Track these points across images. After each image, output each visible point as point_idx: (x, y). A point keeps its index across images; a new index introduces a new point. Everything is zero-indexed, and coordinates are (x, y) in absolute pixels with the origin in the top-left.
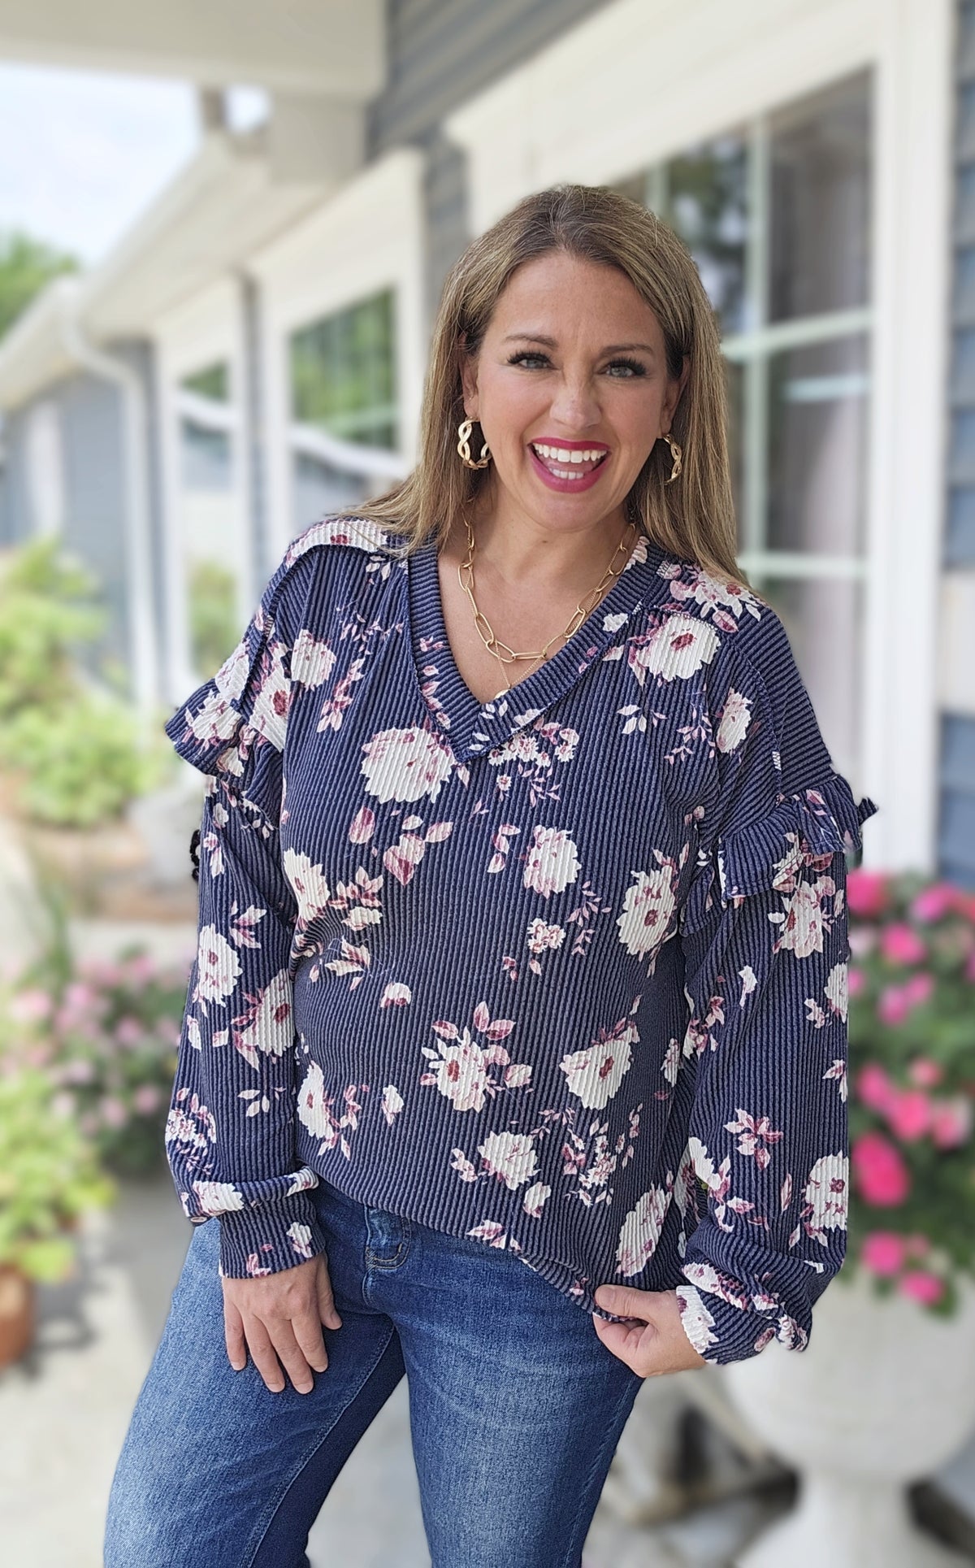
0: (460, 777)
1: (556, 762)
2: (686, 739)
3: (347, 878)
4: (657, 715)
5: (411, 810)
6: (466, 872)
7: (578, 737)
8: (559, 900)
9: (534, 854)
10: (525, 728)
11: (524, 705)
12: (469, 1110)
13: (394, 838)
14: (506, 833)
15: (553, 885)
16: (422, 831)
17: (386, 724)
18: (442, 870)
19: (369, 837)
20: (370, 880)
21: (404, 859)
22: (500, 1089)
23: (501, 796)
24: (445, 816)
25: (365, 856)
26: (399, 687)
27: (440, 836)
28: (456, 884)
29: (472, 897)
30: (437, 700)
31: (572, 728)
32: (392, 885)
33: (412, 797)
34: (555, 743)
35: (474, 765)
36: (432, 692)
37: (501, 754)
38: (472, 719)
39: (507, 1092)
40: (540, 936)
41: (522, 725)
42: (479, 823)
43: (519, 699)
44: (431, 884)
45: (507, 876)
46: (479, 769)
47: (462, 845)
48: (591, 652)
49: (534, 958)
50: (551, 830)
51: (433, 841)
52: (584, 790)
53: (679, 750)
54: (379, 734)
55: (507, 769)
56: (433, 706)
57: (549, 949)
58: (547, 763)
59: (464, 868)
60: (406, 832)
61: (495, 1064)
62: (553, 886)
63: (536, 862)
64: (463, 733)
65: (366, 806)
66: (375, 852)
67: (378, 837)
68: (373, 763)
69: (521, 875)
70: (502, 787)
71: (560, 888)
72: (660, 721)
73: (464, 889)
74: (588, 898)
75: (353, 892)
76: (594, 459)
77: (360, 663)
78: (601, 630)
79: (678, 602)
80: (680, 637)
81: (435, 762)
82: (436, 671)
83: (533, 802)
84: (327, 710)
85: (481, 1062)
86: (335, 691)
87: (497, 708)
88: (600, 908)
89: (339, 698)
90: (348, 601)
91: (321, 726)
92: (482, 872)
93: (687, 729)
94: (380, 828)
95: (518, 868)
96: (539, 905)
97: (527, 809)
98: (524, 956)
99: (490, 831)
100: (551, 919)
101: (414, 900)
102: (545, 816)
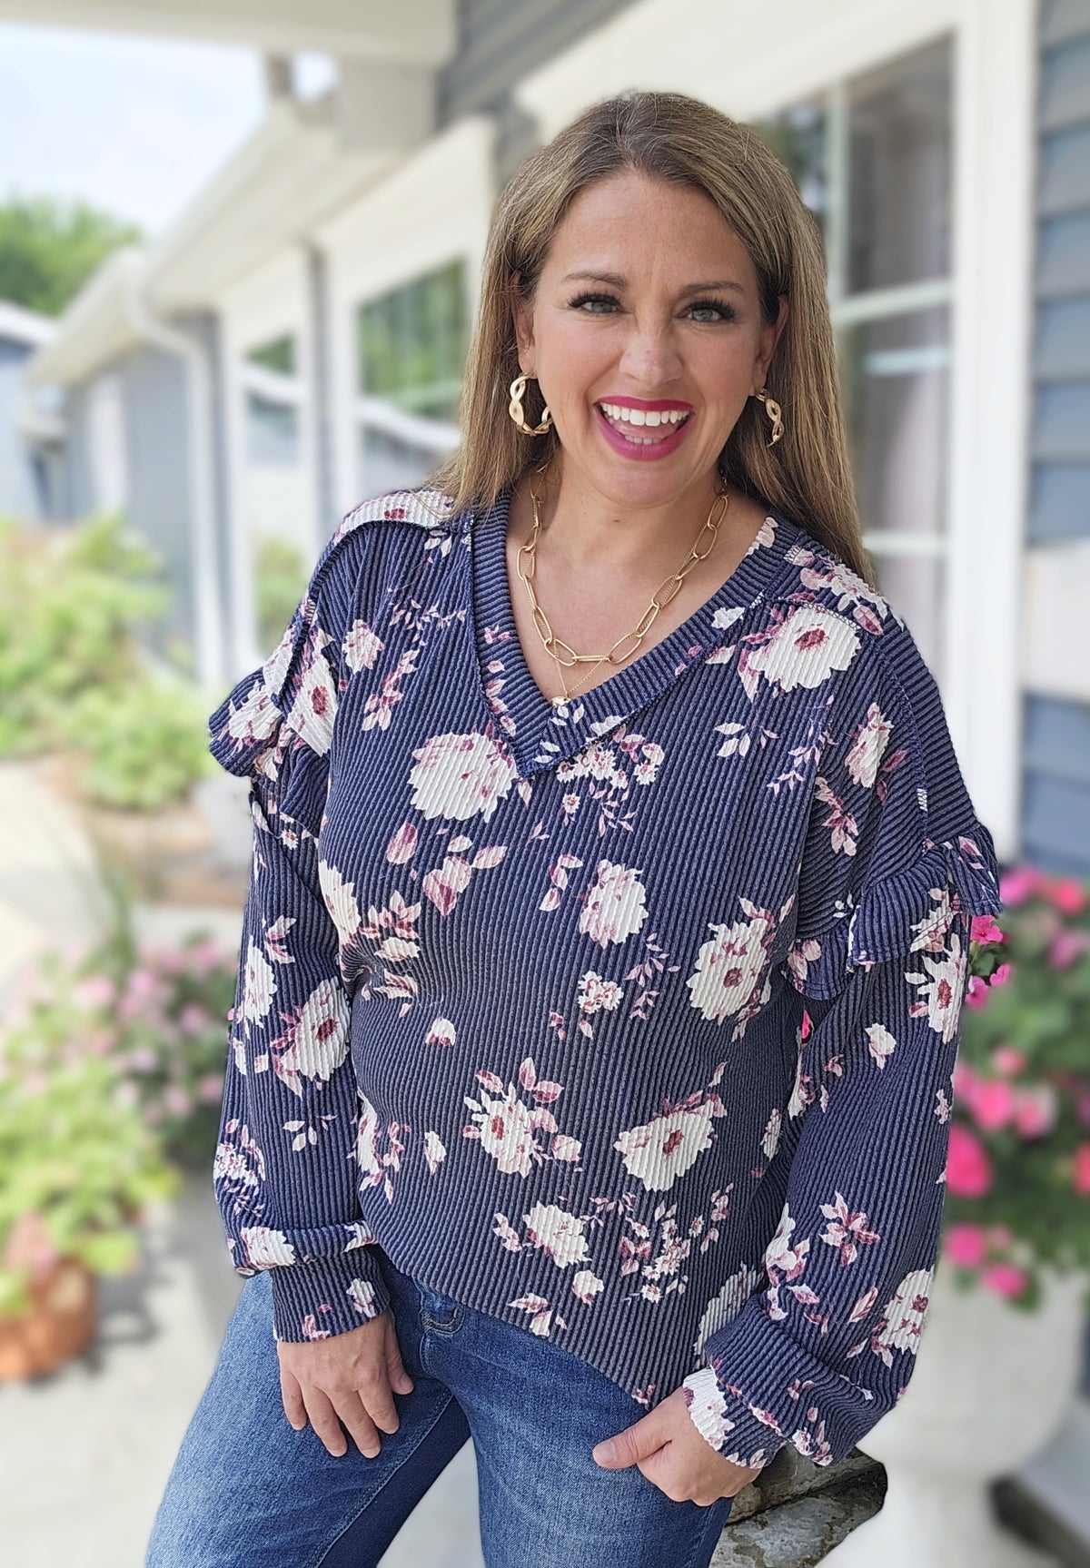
0: (521, 794)
1: (634, 784)
2: (797, 762)
4: (767, 732)
5: (460, 829)
6: (516, 905)
7: (663, 755)
8: (618, 952)
9: (596, 894)
10: (601, 739)
11: (604, 710)
12: (514, 1174)
13: (438, 860)
14: (567, 865)
15: (613, 932)
16: (470, 854)
17: (443, 727)
18: (488, 901)
19: (409, 857)
20: (407, 907)
21: (447, 885)
22: (547, 1157)
23: (566, 819)
24: (499, 839)
25: (402, 879)
26: (460, 685)
27: (490, 861)
28: (502, 919)
29: (519, 937)
30: (501, 701)
31: (658, 743)
32: (431, 914)
33: (465, 814)
34: (636, 760)
35: (539, 779)
36: (497, 692)
37: (572, 768)
38: (540, 725)
39: (555, 1163)
40: (592, 993)
41: (600, 734)
42: (537, 850)
43: (597, 703)
44: (475, 917)
45: (561, 916)
46: (544, 785)
47: (514, 874)
48: (693, 651)
49: (585, 1018)
50: (618, 867)
51: (481, 867)
52: (663, 822)
53: (787, 776)
54: (433, 739)
55: (576, 787)
56: (497, 708)
57: (603, 1009)
58: (623, 784)
59: (513, 901)
60: (451, 854)
61: (543, 1129)
62: (612, 935)
63: (596, 903)
64: (530, 741)
65: (410, 821)
66: (414, 874)
67: (420, 856)
68: (423, 772)
69: (577, 917)
70: (568, 809)
71: (621, 938)
72: (769, 740)
73: (510, 927)
74: (652, 953)
75: (387, 920)
76: (673, 421)
77: (413, 654)
78: (709, 627)
79: (810, 591)
80: (808, 633)
81: (495, 774)
82: (502, 667)
83: (602, 830)
84: (374, 706)
85: (527, 1124)
86: (384, 684)
87: (572, 712)
88: (666, 966)
89: (388, 692)
90: (403, 583)
91: (368, 724)
92: (533, 909)
93: (799, 750)
94: (422, 849)
95: (575, 908)
96: (594, 956)
97: (595, 838)
98: (573, 1014)
99: (548, 860)
100: (606, 975)
101: (455, 934)
102: (614, 850)
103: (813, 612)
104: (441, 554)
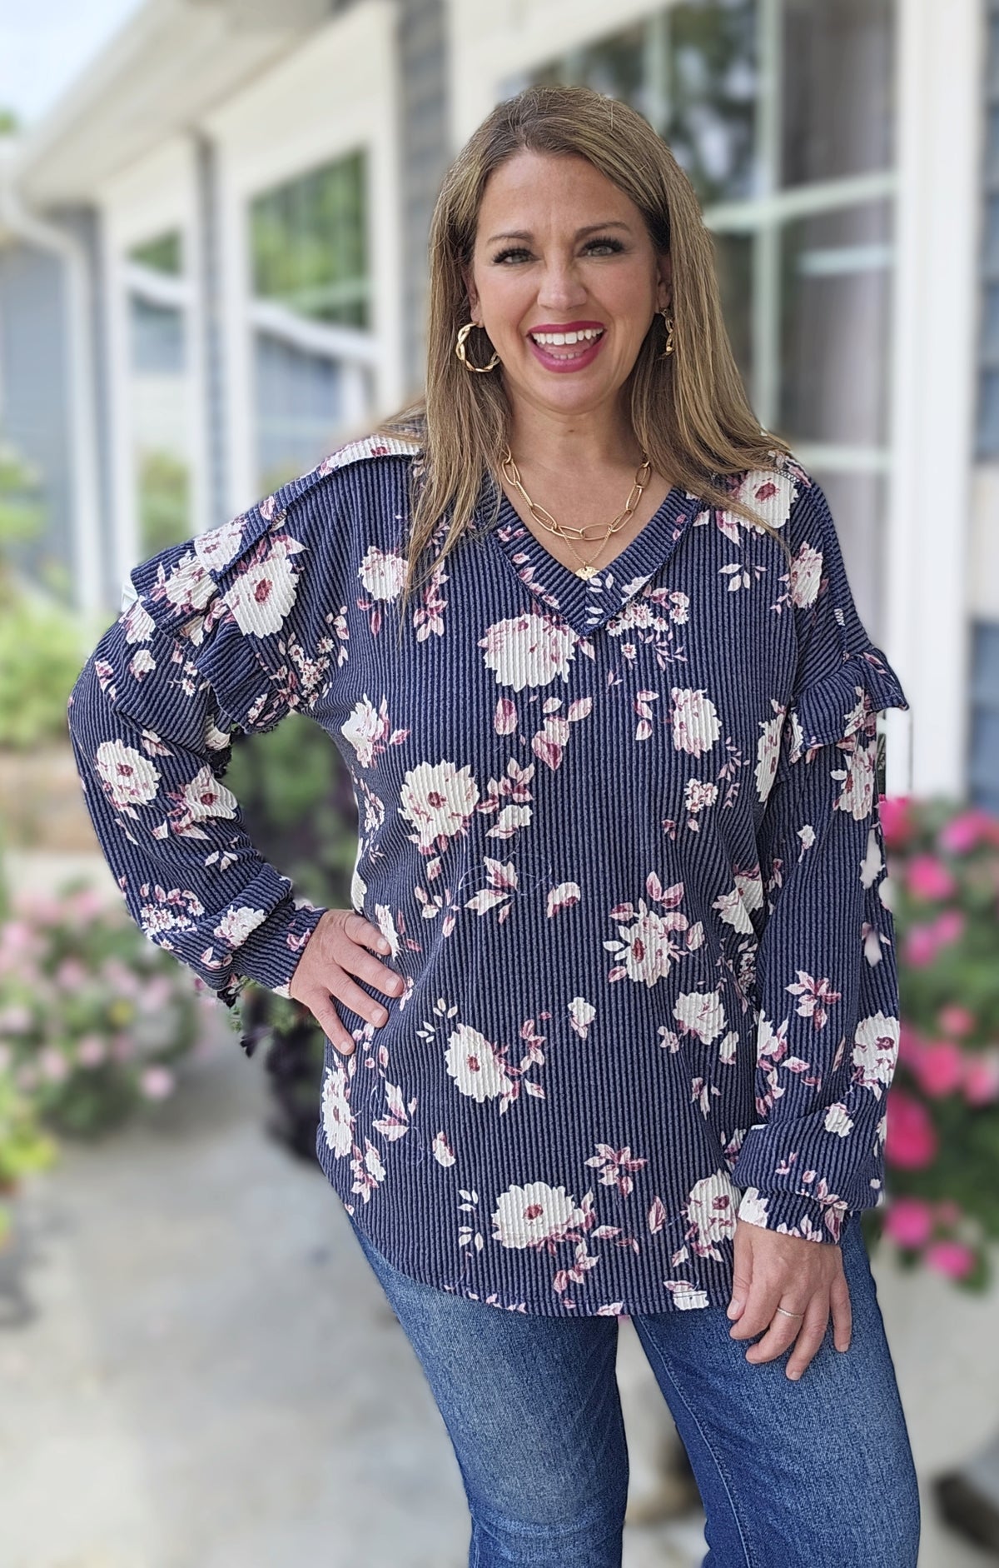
0: (586, 652)
1: (673, 625)
2: (788, 586)
3: (499, 773)
4: (758, 568)
5: (547, 692)
6: (615, 743)
7: (688, 600)
8: (709, 758)
9: (678, 717)
10: (636, 597)
11: (629, 575)
13: (539, 723)
14: (645, 699)
15: (702, 743)
16: (563, 711)
17: (494, 616)
19: (515, 726)
20: (522, 770)
21: (551, 743)
22: (683, 953)
23: (630, 665)
24: (582, 693)
25: (515, 746)
26: (495, 579)
27: (582, 713)
28: (605, 758)
29: (624, 768)
30: (537, 584)
31: (680, 591)
32: (543, 772)
33: (546, 680)
34: (668, 608)
35: (595, 637)
36: (531, 578)
37: (618, 624)
38: (581, 595)
39: (691, 954)
40: (696, 796)
41: (631, 594)
42: (617, 693)
43: (623, 569)
45: (657, 741)
46: (600, 641)
47: (605, 716)
48: (680, 519)
49: (691, 817)
50: (688, 691)
51: (576, 719)
52: (707, 649)
53: (784, 598)
54: (491, 628)
55: (628, 638)
56: (536, 591)
57: (705, 807)
58: (665, 627)
59: (611, 740)
60: (548, 715)
62: (702, 746)
63: (681, 724)
64: (575, 610)
65: (503, 697)
66: (523, 740)
67: (523, 723)
68: (496, 656)
69: (670, 739)
70: (628, 656)
71: (708, 747)
72: (761, 573)
74: (732, 752)
75: (506, 788)
77: (441, 566)
78: (684, 498)
80: (763, 487)
81: (556, 643)
82: (527, 558)
83: (663, 666)
84: (423, 618)
86: (425, 598)
87: (603, 580)
88: (742, 762)
89: (432, 603)
91: (422, 635)
92: (631, 742)
93: (787, 576)
94: (523, 716)
95: (666, 731)
96: (693, 766)
97: (659, 673)
98: (682, 817)
99: (629, 699)
100: (705, 778)
101: (566, 785)
102: (678, 678)
103: (761, 472)
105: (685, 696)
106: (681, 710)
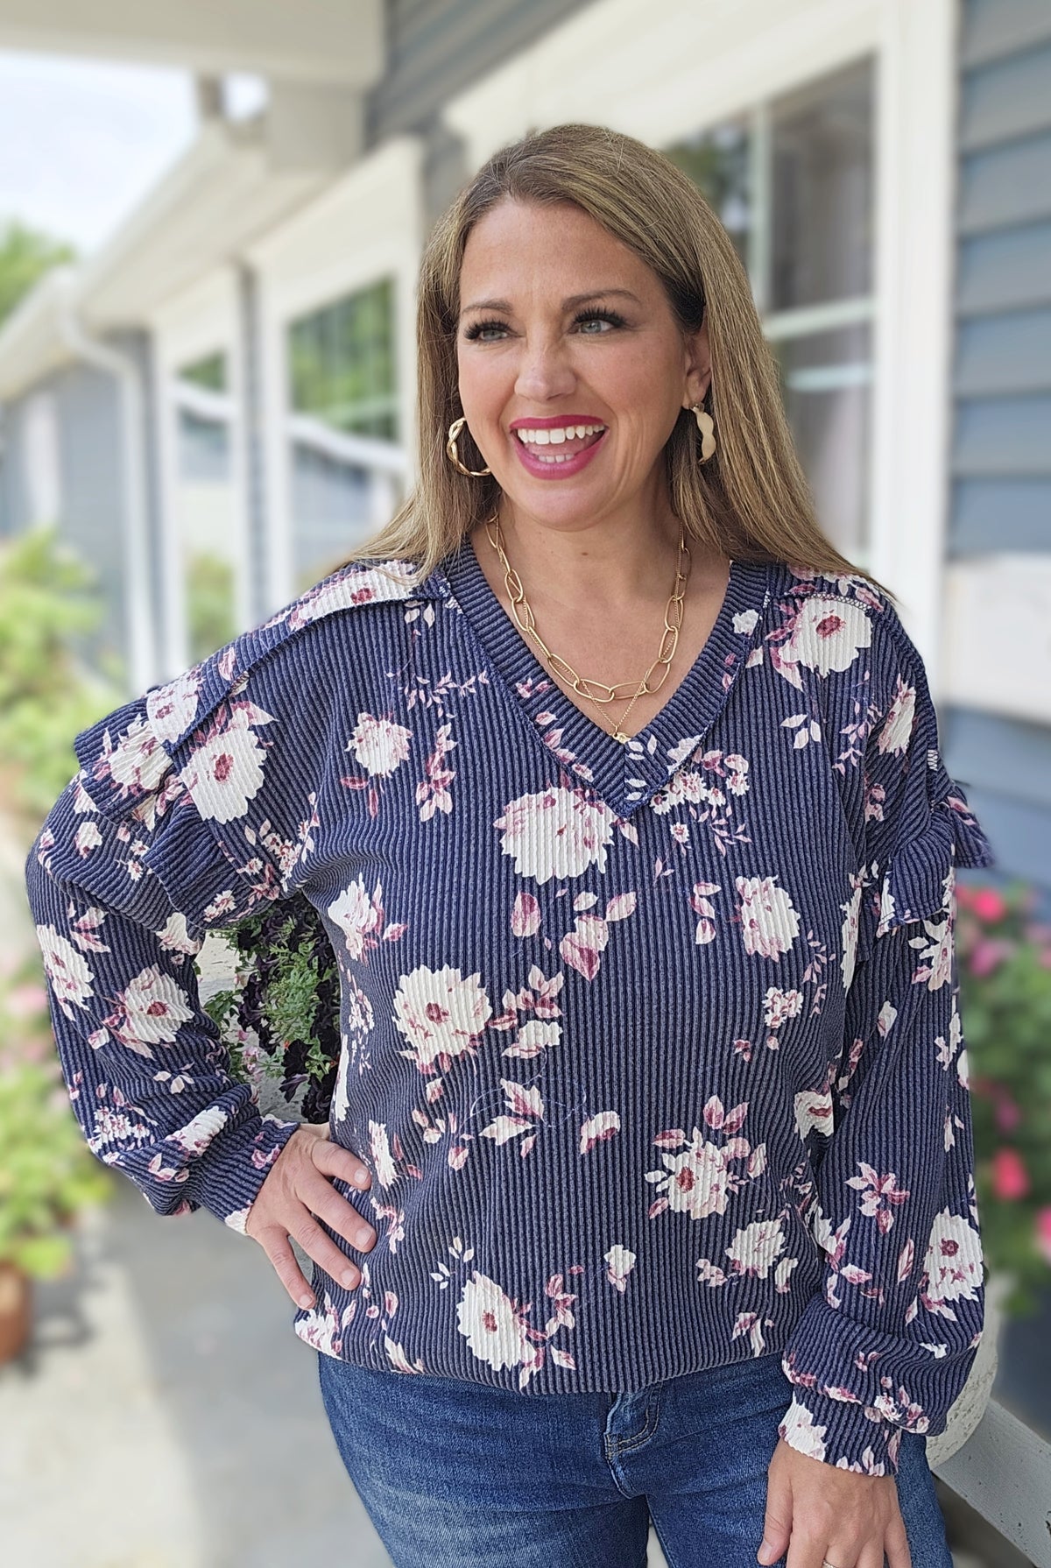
0: (626, 835)
1: (732, 799)
2: (852, 739)
3: (517, 984)
5: (578, 885)
6: (669, 948)
7: (745, 762)
8: (789, 959)
9: (747, 913)
10: (684, 763)
11: (675, 736)
12: (710, 1215)
13: (568, 923)
14: (704, 893)
15: (778, 943)
16: (600, 909)
17: (514, 790)
18: (635, 953)
19: (537, 926)
21: (584, 947)
22: (743, 1184)
23: (683, 850)
24: (623, 886)
25: (536, 951)
26: (515, 746)
27: (624, 910)
28: (658, 966)
29: (683, 978)
30: (565, 751)
31: (736, 753)
32: (575, 982)
33: (577, 870)
34: (723, 775)
35: (637, 817)
36: (557, 743)
37: (665, 799)
38: (620, 763)
39: (751, 1183)
40: (778, 1008)
41: (679, 761)
42: (667, 887)
43: (667, 729)
45: (723, 945)
46: (645, 821)
47: (653, 915)
48: (729, 660)
49: (771, 1034)
50: (756, 880)
51: (617, 919)
53: (848, 754)
54: (510, 805)
55: (678, 815)
56: (564, 759)
57: (789, 1019)
58: (721, 800)
60: (580, 913)
62: (779, 946)
63: (752, 921)
64: (612, 783)
65: (523, 891)
66: (548, 943)
67: (547, 922)
68: (515, 840)
69: (740, 941)
70: (679, 839)
71: (787, 946)
73: (670, 970)
74: (814, 949)
75: (526, 1001)
77: (446, 729)
78: (732, 633)
79: (807, 582)
80: (824, 621)
81: (589, 823)
82: (553, 717)
83: (723, 850)
84: (426, 793)
85: (720, 1161)
86: (427, 768)
87: (644, 744)
88: (827, 957)
89: (437, 775)
90: (402, 664)
91: (426, 814)
92: (689, 947)
93: (851, 728)
94: (548, 915)
95: (734, 932)
96: (771, 972)
97: (718, 859)
98: (760, 1035)
99: (684, 894)
100: (787, 985)
101: (605, 999)
102: (742, 865)
103: (820, 601)
104: (426, 624)
105: (753, 886)
106: (749, 904)
